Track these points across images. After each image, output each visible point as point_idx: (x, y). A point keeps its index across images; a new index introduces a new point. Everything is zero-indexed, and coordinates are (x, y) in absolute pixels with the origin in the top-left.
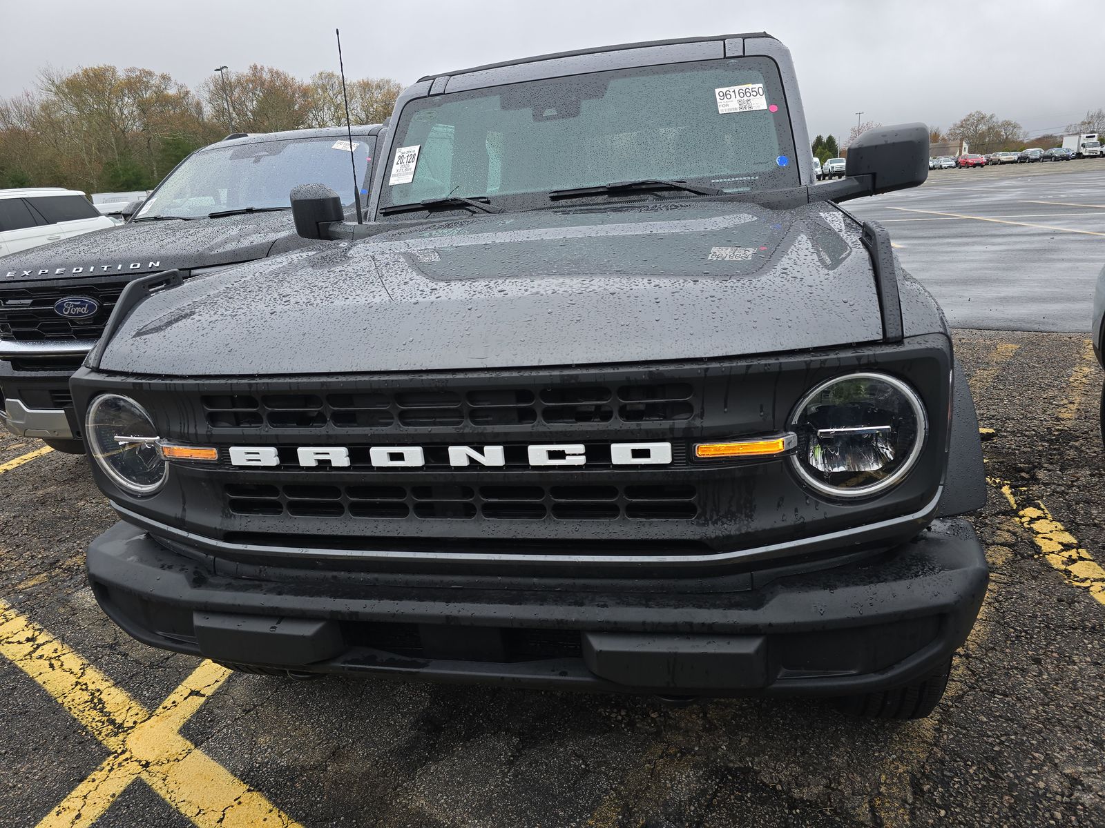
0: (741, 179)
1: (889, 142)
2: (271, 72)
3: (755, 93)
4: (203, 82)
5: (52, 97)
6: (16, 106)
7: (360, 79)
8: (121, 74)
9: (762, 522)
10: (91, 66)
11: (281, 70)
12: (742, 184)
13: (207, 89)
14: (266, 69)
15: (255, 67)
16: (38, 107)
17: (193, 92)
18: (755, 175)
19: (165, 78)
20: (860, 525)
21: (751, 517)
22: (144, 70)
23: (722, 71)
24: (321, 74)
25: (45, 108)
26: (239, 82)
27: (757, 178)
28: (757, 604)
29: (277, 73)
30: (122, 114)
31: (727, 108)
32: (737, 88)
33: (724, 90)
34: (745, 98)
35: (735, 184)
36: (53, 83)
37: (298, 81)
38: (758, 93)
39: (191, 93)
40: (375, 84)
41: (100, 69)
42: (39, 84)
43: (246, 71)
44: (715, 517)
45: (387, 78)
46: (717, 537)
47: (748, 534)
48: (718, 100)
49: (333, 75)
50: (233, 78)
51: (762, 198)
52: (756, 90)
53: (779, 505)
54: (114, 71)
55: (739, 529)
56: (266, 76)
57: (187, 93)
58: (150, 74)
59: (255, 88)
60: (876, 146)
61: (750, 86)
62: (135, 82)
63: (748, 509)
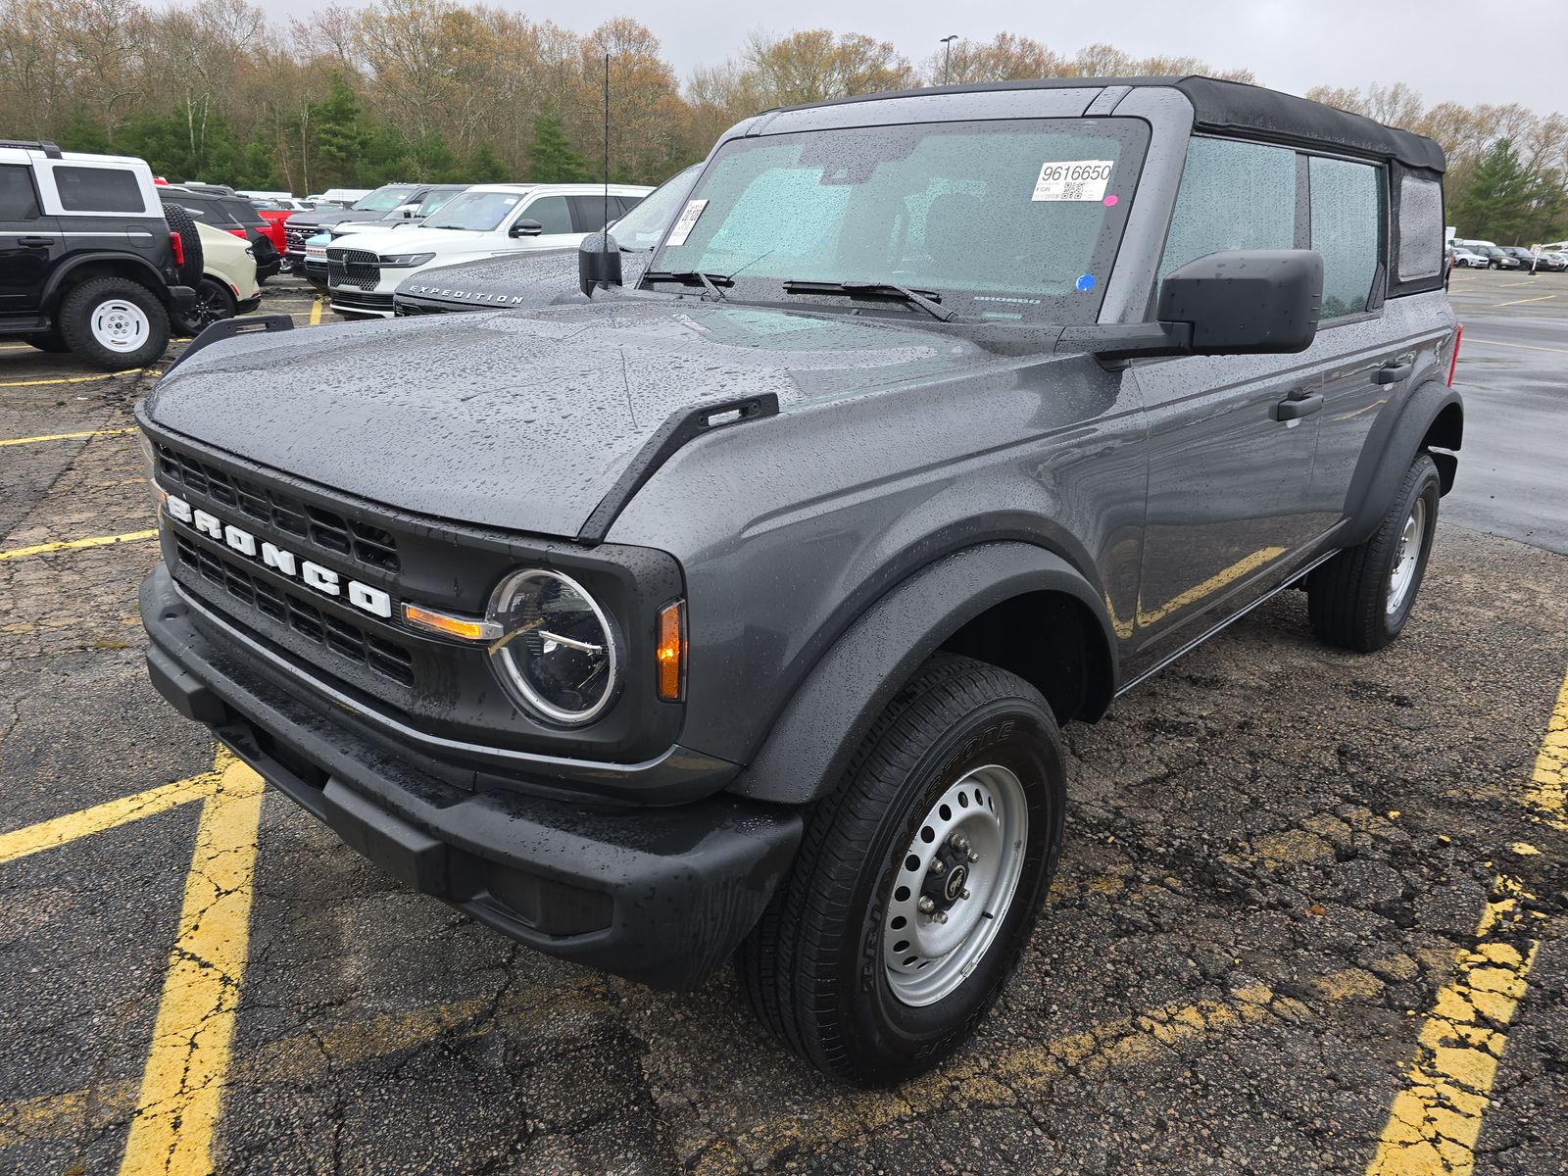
0: (1015, 300)
1: (1222, 277)
2: (1023, 45)
3: (1095, 175)
4: (932, 55)
5: (756, 69)
6: (715, 78)
7: (1149, 57)
8: (836, 42)
9: (463, 714)
10: (806, 30)
11: (1037, 42)
12: (1015, 309)
13: (934, 65)
14: (1017, 40)
15: (1004, 36)
16: (737, 80)
17: (915, 68)
18: (1036, 297)
19: (886, 48)
20: (566, 756)
21: (454, 704)
22: (864, 37)
23: (1068, 136)
24: (1092, 49)
25: (745, 80)
26: (977, 56)
27: (1038, 302)
28: (440, 802)
29: (1030, 45)
30: (826, 94)
31: (1047, 192)
32: (1073, 164)
33: (1054, 165)
34: (1080, 180)
35: (1003, 308)
36: (759, 52)
37: (1058, 57)
38: (1100, 175)
39: (913, 70)
40: (1170, 65)
41: (815, 34)
42: (745, 50)
43: (989, 41)
44: (426, 693)
45: (1190, 57)
46: (420, 714)
47: (445, 721)
48: (1040, 177)
49: (1110, 50)
50: (971, 51)
51: (987, 334)
52: (1100, 170)
53: (480, 702)
54: (828, 35)
55: (440, 714)
56: (1015, 49)
57: (908, 69)
58: (870, 42)
59: (996, 66)
60: (1199, 281)
61: (1094, 163)
62: (850, 53)
63: (451, 696)
